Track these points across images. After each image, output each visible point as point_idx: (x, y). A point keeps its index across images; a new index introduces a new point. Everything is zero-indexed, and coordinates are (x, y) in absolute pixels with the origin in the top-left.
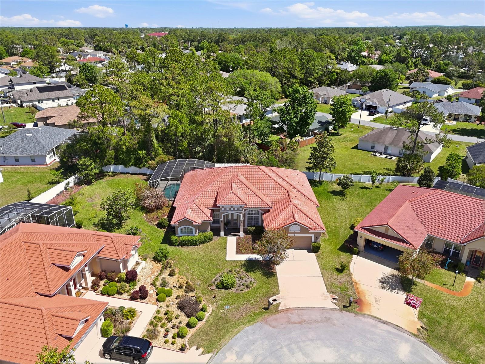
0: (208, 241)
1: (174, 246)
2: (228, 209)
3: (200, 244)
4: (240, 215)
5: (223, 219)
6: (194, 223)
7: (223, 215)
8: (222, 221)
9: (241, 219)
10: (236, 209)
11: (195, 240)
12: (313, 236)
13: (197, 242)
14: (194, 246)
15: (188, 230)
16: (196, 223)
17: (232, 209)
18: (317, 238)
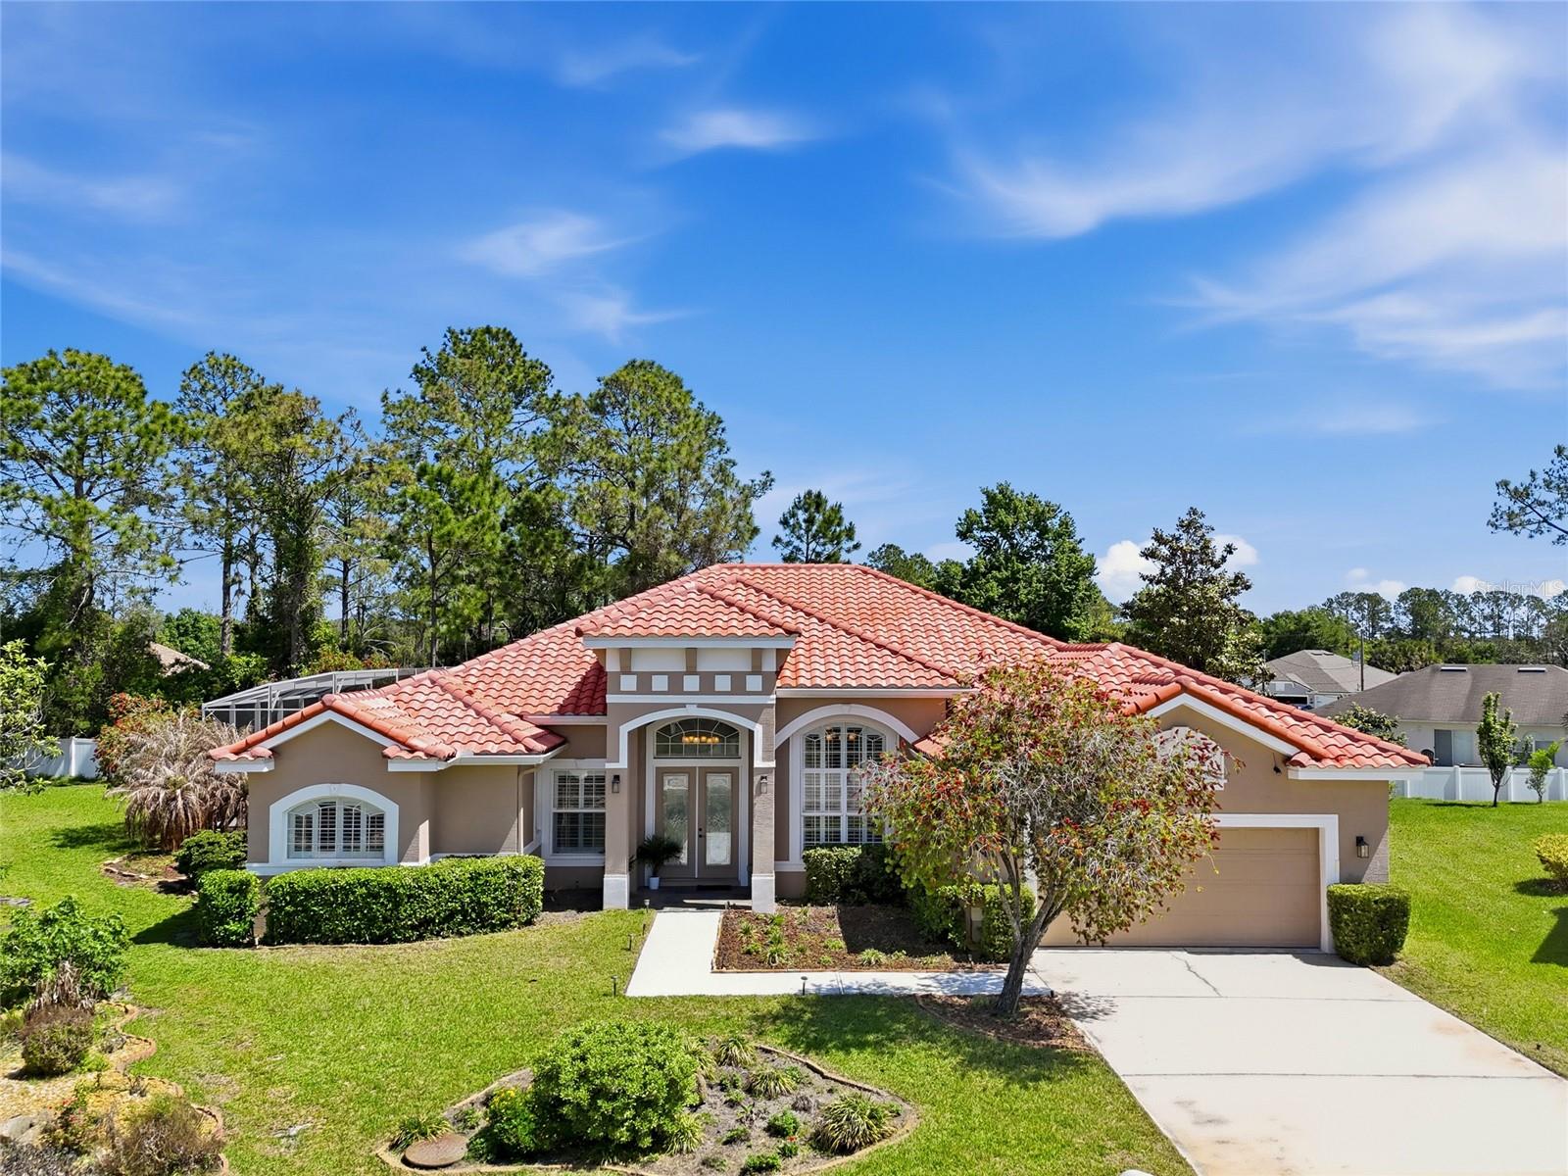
0: (499, 914)
1: (214, 944)
2: (660, 683)
3: (424, 928)
4: (751, 733)
5: (623, 763)
6: (392, 749)
7: (626, 729)
8: (617, 778)
9: (758, 763)
10: (723, 683)
11: (389, 888)
12: (1329, 825)
13: (405, 910)
14: (377, 940)
15: (347, 823)
16: (412, 750)
17: (691, 683)
18: (1359, 844)
